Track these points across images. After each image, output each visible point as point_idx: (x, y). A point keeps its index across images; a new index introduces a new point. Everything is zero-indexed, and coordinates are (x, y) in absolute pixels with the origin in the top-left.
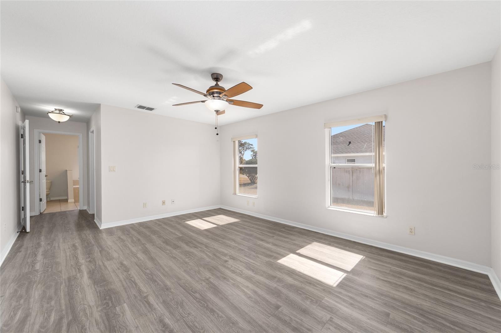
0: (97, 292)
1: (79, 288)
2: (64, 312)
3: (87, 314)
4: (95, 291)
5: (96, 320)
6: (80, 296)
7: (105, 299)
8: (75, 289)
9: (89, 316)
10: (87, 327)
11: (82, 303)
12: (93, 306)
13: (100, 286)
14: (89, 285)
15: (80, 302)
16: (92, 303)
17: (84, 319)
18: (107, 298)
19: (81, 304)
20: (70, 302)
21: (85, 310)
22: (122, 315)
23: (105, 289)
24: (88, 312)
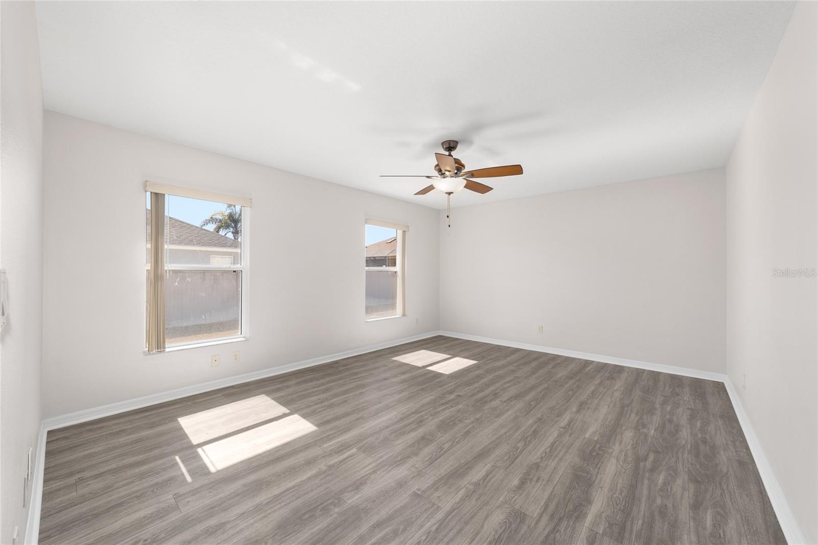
0: (599, 468)
1: (615, 496)
2: (647, 475)
3: (625, 455)
4: (600, 472)
5: (621, 444)
6: (620, 481)
7: (598, 454)
8: (621, 499)
9: (625, 452)
10: (630, 445)
11: (623, 470)
12: (614, 458)
13: (588, 474)
14: (601, 488)
15: (625, 472)
16: (613, 461)
17: (630, 453)
18: (594, 454)
19: (625, 469)
20: (636, 482)
21: (624, 461)
22: (597, 432)
23: (588, 465)
24: (623, 457)
